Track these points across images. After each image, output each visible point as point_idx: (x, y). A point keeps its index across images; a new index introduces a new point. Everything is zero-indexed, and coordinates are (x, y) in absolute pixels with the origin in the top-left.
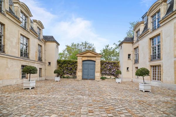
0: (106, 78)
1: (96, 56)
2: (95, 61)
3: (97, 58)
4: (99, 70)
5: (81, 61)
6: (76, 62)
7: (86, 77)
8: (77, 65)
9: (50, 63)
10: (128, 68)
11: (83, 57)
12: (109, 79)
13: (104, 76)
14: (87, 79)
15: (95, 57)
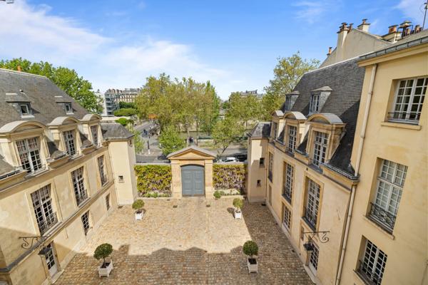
0: (223, 194)
1: (204, 158)
2: (203, 166)
3: (206, 161)
4: (212, 181)
5: (178, 167)
6: (170, 170)
7: (188, 192)
8: (171, 176)
9: (121, 177)
10: (259, 181)
11: (180, 160)
12: (228, 195)
13: (220, 191)
14: (190, 196)
15: (204, 160)
